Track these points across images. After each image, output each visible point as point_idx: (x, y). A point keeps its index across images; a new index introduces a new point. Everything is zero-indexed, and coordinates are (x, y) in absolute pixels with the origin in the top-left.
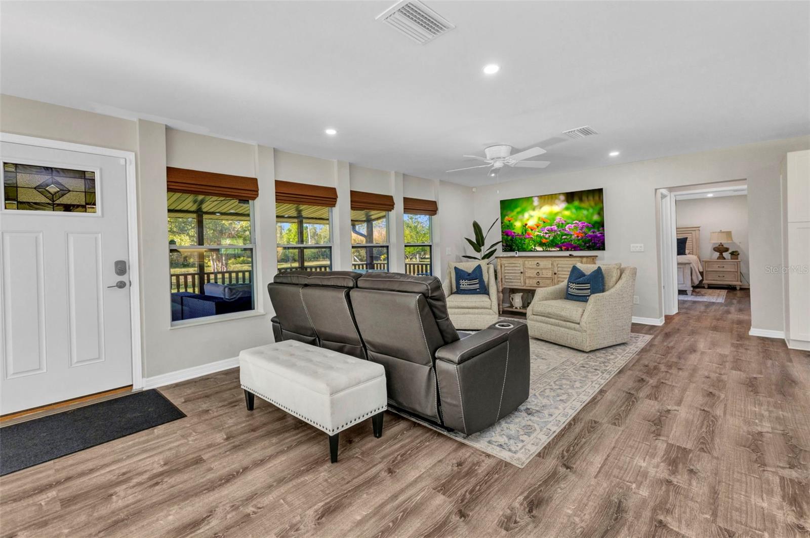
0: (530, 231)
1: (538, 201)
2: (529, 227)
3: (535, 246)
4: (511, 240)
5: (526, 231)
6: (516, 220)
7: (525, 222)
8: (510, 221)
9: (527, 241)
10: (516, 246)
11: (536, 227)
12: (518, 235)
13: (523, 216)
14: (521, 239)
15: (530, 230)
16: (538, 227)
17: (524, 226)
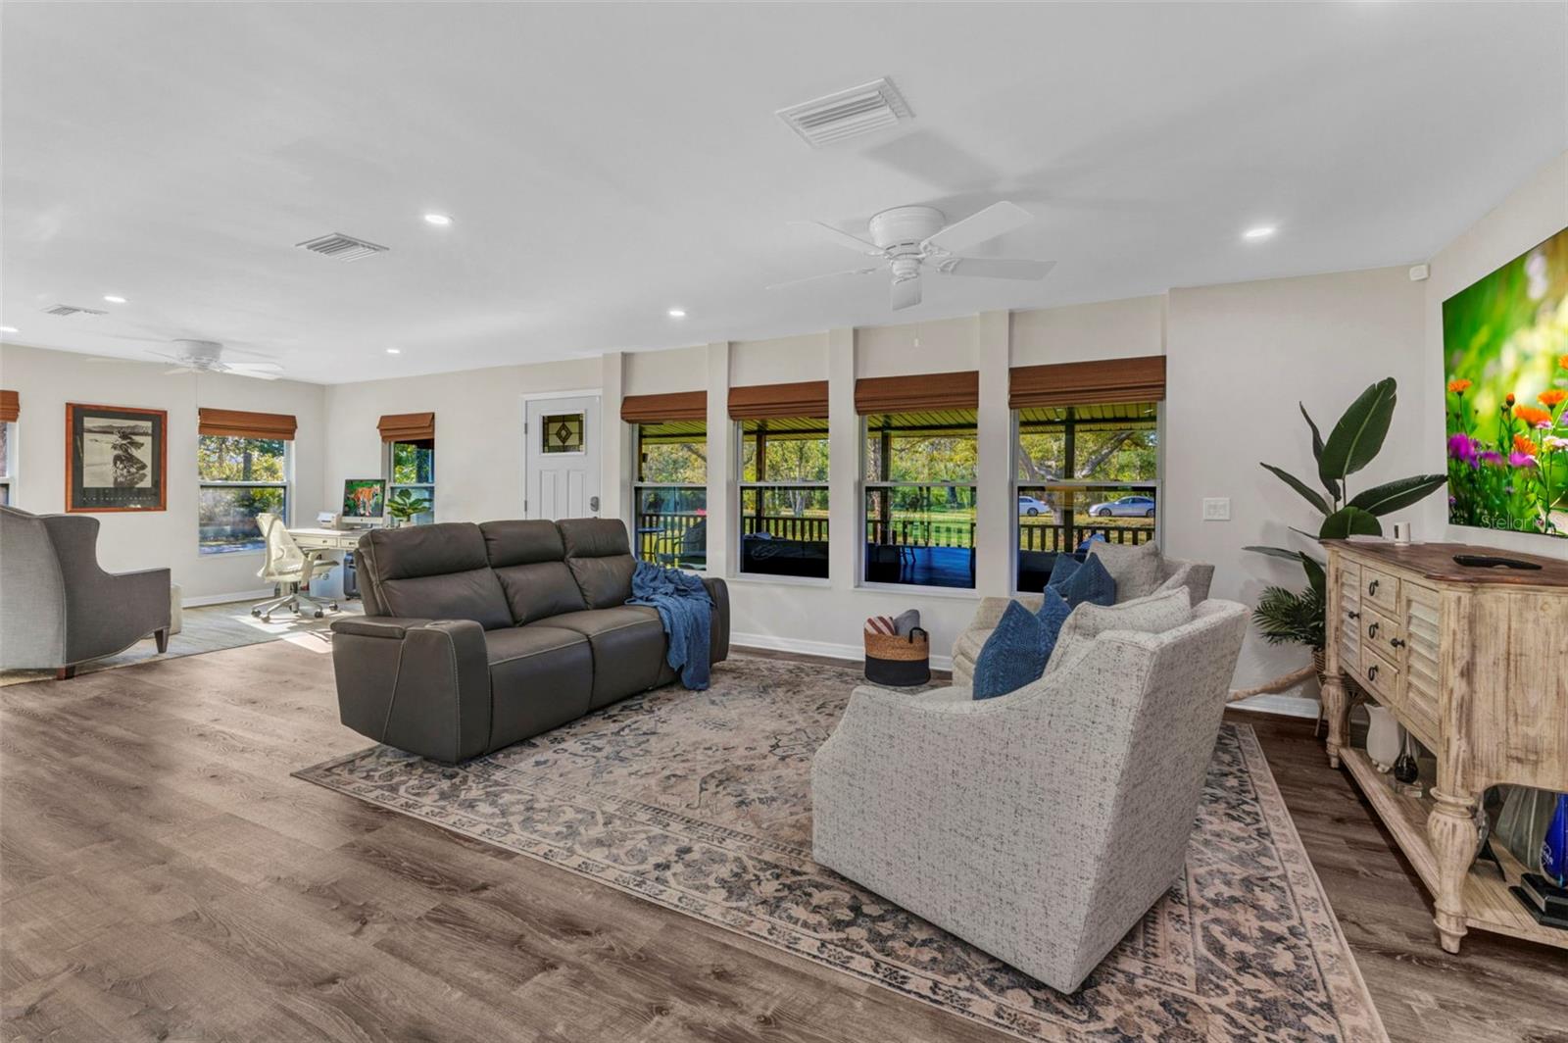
0: (1523, 431)
1: (1546, 275)
2: (1521, 413)
3: (1548, 510)
4: (1470, 479)
5: (1511, 431)
6: (1478, 387)
7: (1507, 392)
8: (1460, 394)
9: (1517, 479)
10: (1485, 507)
11: (1542, 406)
12: (1487, 455)
13: (1499, 361)
14: (1498, 474)
15: (1522, 424)
16: (1552, 407)
17: (1504, 410)
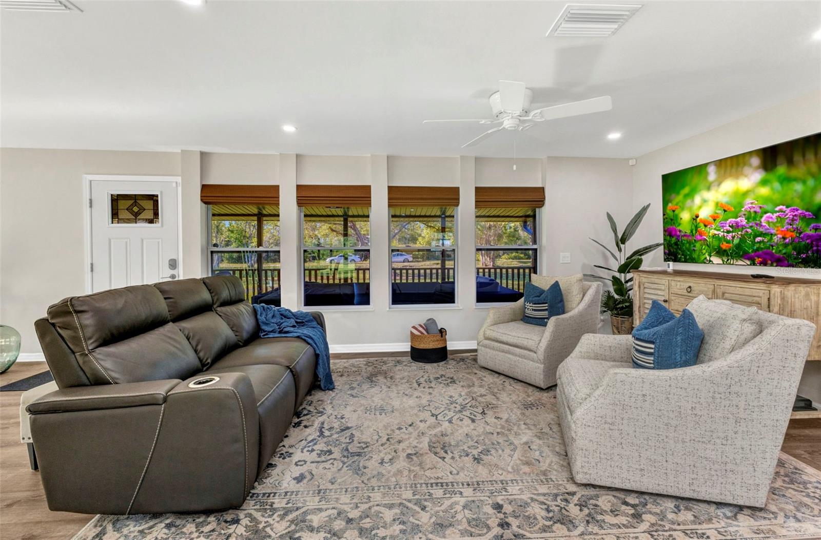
0: (702, 228)
1: (716, 173)
2: (701, 221)
3: (710, 256)
4: (676, 244)
5: (696, 227)
6: (683, 209)
7: (696, 212)
8: (674, 211)
9: (698, 245)
10: (682, 255)
11: (711, 219)
12: (685, 236)
13: (693, 201)
14: (690, 243)
15: (702, 225)
16: (715, 220)
17: (694, 219)
